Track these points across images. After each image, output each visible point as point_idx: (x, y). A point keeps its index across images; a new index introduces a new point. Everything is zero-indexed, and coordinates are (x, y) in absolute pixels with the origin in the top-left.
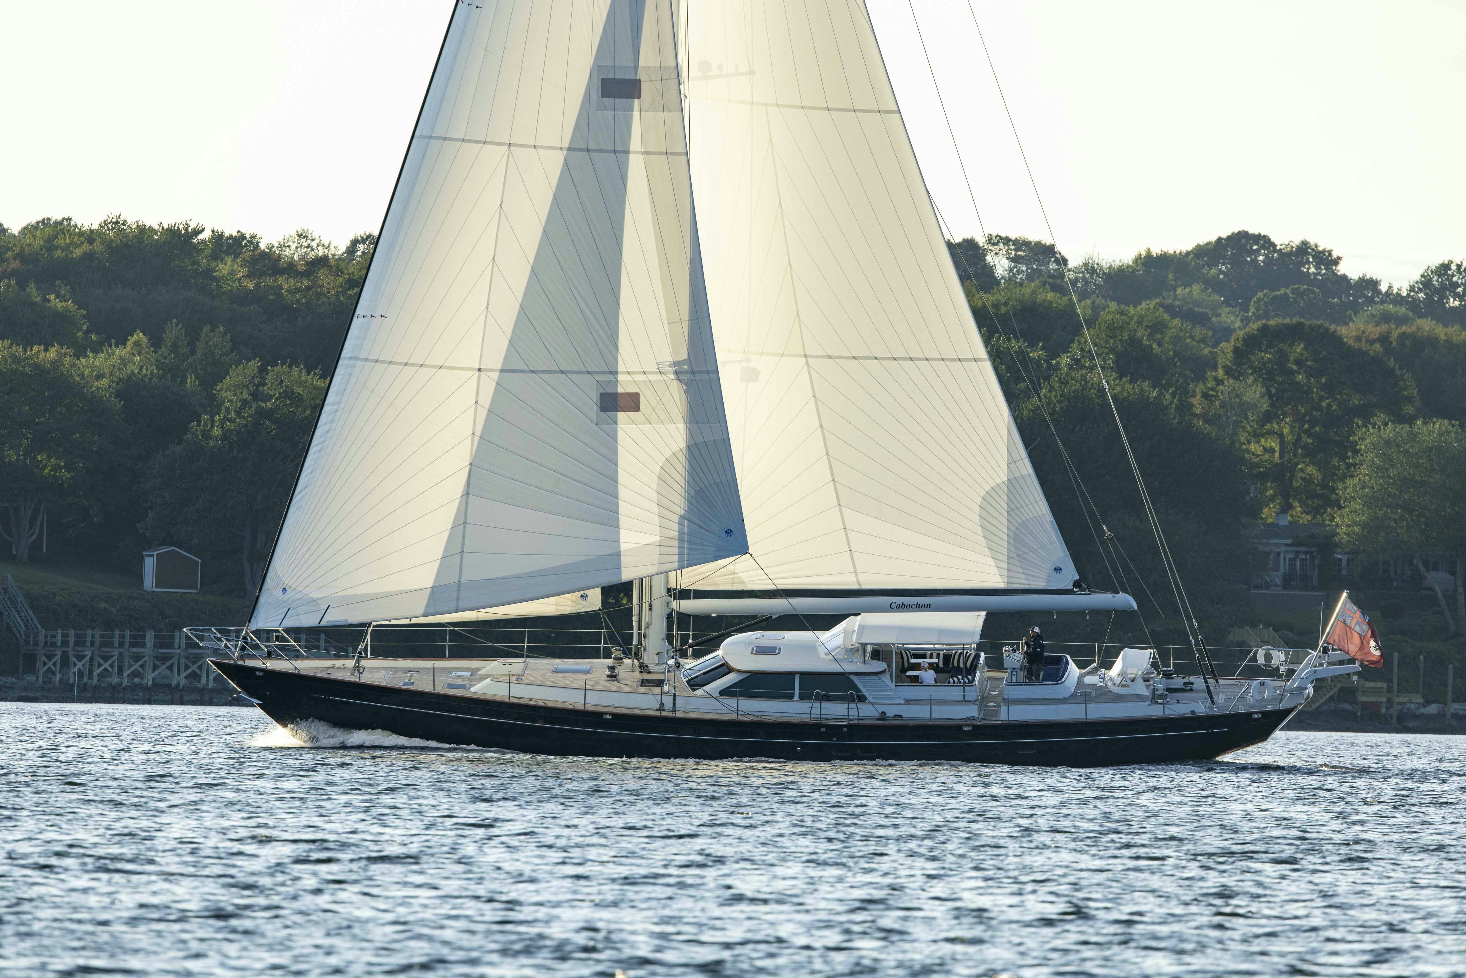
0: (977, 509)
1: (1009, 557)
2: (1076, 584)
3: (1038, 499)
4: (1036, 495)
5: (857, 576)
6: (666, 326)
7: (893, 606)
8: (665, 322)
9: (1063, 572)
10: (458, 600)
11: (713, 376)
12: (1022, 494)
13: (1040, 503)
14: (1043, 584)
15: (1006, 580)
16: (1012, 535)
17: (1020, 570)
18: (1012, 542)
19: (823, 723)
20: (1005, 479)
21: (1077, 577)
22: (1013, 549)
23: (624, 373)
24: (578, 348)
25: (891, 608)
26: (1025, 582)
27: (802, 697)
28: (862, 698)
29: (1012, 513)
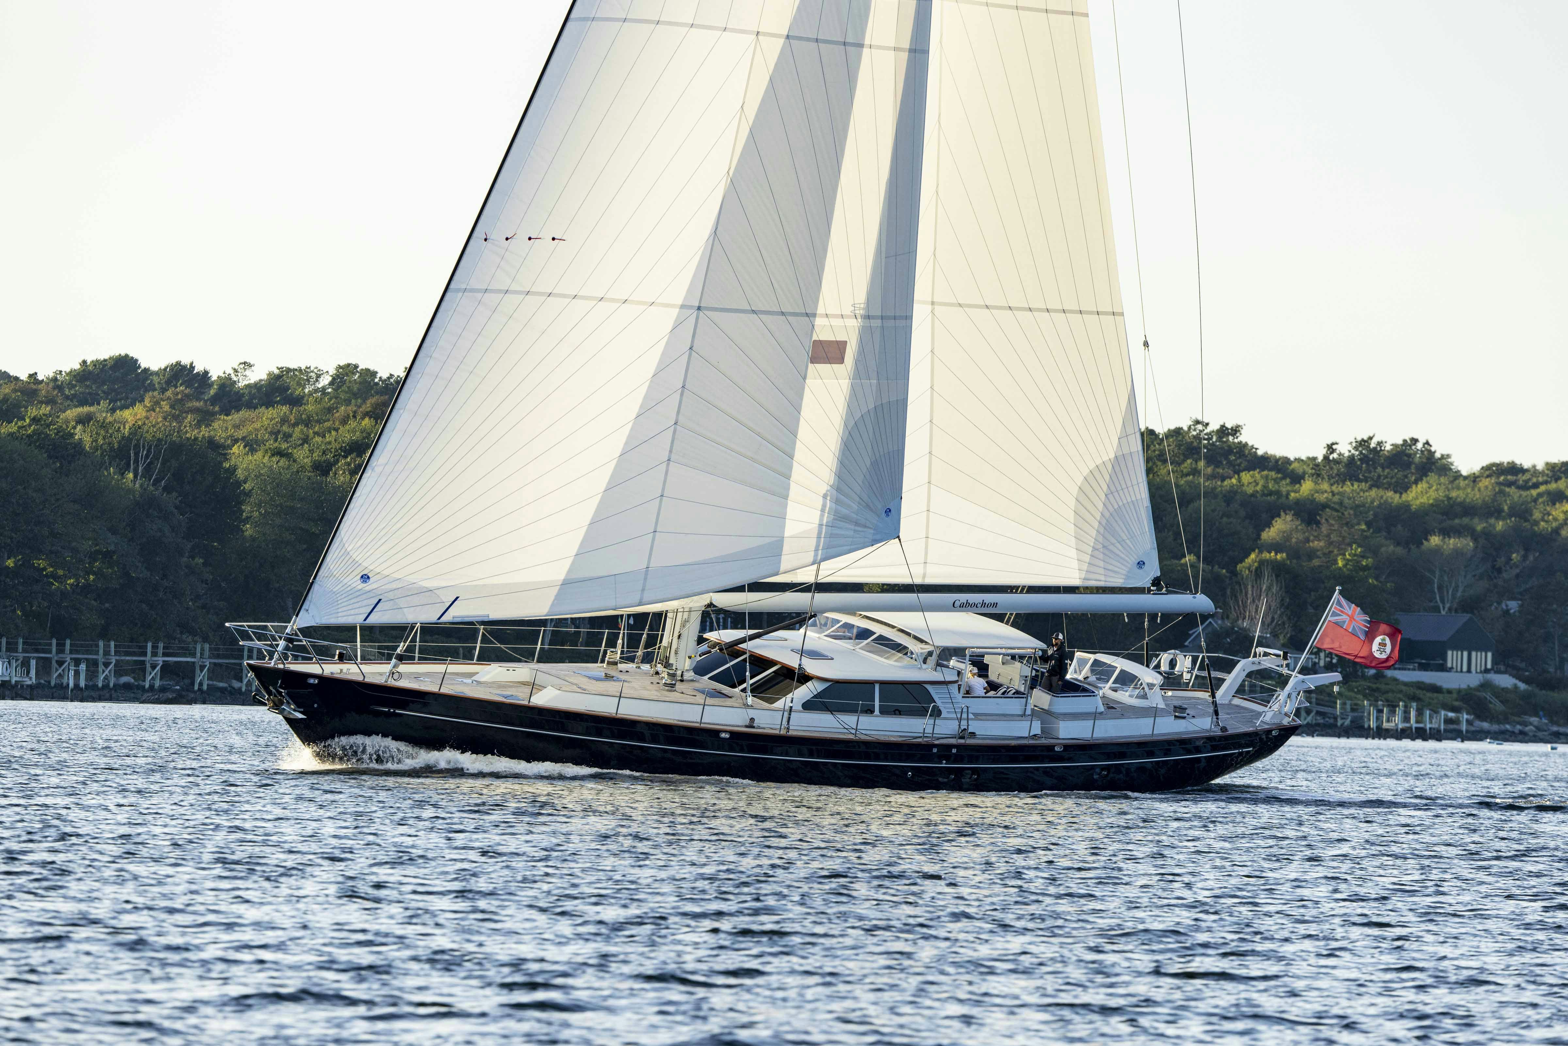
0: (1075, 491)
1: (1094, 549)
2: (1156, 582)
3: (1140, 480)
4: (1139, 474)
5: (925, 568)
6: (883, 260)
7: (957, 604)
8: (883, 255)
9: (1146, 567)
10: (643, 590)
11: (901, 323)
12: (1126, 474)
13: (1141, 485)
14: (1121, 581)
15: (1083, 576)
16: (1104, 522)
17: (1101, 564)
18: (1102, 530)
19: (937, 742)
20: (1112, 456)
21: (1159, 574)
22: (1101, 539)
23: (821, 316)
24: (802, 285)
25: (955, 607)
26: (1103, 578)
27: (884, 712)
28: (937, 713)
29: (1111, 497)
